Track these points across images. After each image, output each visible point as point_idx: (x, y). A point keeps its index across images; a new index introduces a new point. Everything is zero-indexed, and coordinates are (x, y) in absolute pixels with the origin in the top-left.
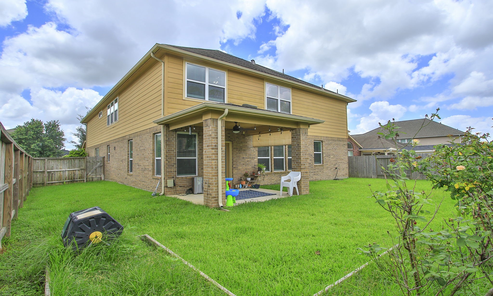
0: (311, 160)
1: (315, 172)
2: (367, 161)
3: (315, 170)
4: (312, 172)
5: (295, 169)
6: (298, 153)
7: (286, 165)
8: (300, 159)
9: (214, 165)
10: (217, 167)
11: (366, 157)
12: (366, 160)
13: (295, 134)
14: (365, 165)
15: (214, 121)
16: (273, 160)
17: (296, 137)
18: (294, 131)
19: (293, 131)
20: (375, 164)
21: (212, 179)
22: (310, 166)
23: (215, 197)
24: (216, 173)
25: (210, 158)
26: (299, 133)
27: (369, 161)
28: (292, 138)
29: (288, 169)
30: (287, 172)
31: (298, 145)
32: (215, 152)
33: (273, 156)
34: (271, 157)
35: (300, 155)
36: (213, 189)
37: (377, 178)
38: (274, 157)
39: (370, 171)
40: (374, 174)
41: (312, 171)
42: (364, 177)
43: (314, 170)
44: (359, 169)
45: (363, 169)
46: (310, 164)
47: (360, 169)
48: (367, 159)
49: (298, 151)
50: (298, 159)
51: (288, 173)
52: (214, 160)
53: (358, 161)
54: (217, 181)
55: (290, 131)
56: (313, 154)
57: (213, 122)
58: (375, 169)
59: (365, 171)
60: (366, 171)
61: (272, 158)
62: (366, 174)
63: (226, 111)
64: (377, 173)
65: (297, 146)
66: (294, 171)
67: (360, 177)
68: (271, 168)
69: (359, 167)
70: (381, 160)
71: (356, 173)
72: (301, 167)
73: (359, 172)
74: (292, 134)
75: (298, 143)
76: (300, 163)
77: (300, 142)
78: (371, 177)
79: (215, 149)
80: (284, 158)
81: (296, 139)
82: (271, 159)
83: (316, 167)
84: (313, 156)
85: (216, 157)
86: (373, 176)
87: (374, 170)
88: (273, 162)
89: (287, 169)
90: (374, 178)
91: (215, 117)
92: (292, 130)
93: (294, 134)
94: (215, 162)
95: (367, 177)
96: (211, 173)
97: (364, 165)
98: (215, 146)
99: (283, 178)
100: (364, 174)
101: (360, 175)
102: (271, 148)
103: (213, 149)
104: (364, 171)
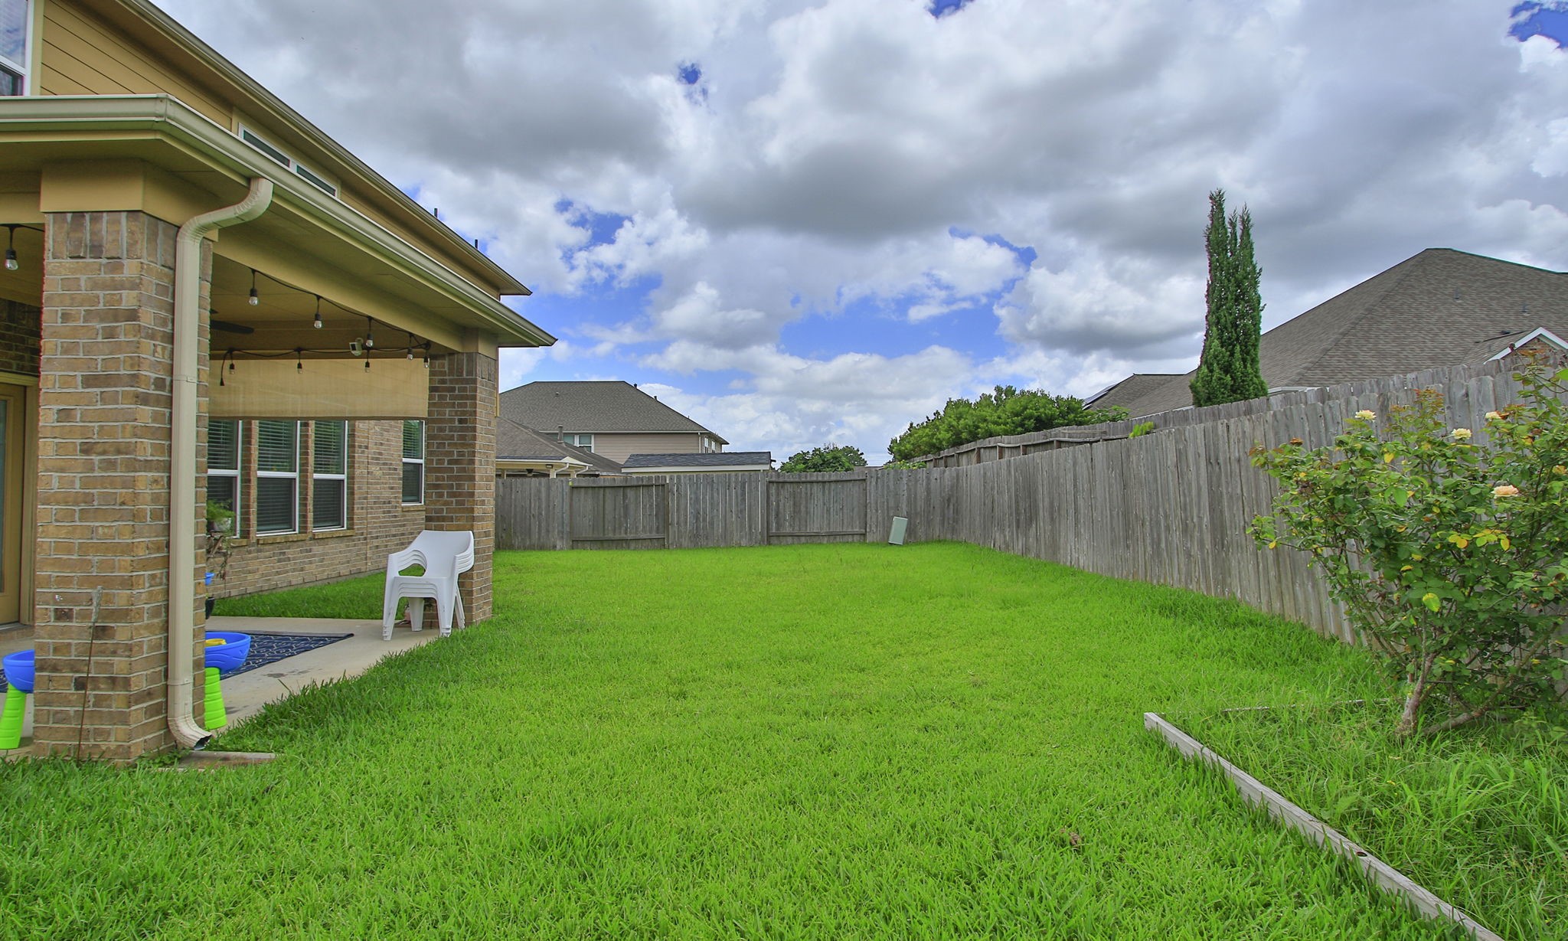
0: (392, 488)
1: (403, 534)
2: (543, 495)
3: (404, 525)
4: (394, 536)
5: (444, 519)
6: (461, 454)
7: (304, 505)
8: (472, 479)
9: (149, 498)
10: (166, 512)
11: (540, 484)
12: (539, 491)
13: (451, 373)
14: (535, 510)
15: (156, 234)
16: (254, 483)
17: (453, 389)
18: (446, 362)
19: (437, 362)
20: (566, 507)
21: (129, 583)
22: (389, 512)
23: (149, 694)
24: (158, 550)
25: (119, 452)
26: (470, 373)
27: (548, 495)
28: (432, 389)
29: (314, 522)
30: (310, 536)
31: (461, 421)
32: (154, 420)
33: (254, 465)
34: (246, 469)
35: (472, 462)
36: (140, 645)
37: (572, 548)
38: (259, 469)
39: (551, 529)
40: (563, 537)
41: (394, 531)
42: (532, 548)
43: (401, 526)
44: (515, 520)
45: (528, 521)
46: (389, 503)
47: (518, 520)
48: (543, 490)
49: (463, 445)
50: (458, 478)
51: (311, 539)
52: (147, 465)
53: (511, 494)
54: (160, 597)
55: (426, 361)
56: (400, 468)
57: (153, 238)
58: (566, 521)
59: (535, 529)
60: (540, 526)
61: (249, 474)
62: (539, 538)
63: (262, 196)
64: (571, 533)
65: (457, 424)
66: (440, 528)
67: (519, 548)
68: (304, 517)
69: (515, 515)
70: (586, 493)
71: (504, 535)
72: (472, 510)
73: (515, 533)
74: (432, 373)
75: (464, 413)
76: (472, 495)
77: (475, 412)
78: (554, 547)
79: (158, 401)
80: (295, 475)
81: (453, 398)
82: (246, 481)
83: (409, 516)
84: (399, 474)
85: (163, 453)
86: (559, 544)
87: (563, 523)
88: (254, 493)
89: (310, 525)
90: (562, 549)
91: (166, 208)
92: (434, 357)
93: (443, 373)
94: (156, 481)
95: (542, 548)
96: (129, 549)
97: (533, 505)
98: (159, 384)
99: (398, 561)
100: (530, 538)
101: (516, 542)
102: (248, 431)
103: (144, 399)
104: (530, 529)
